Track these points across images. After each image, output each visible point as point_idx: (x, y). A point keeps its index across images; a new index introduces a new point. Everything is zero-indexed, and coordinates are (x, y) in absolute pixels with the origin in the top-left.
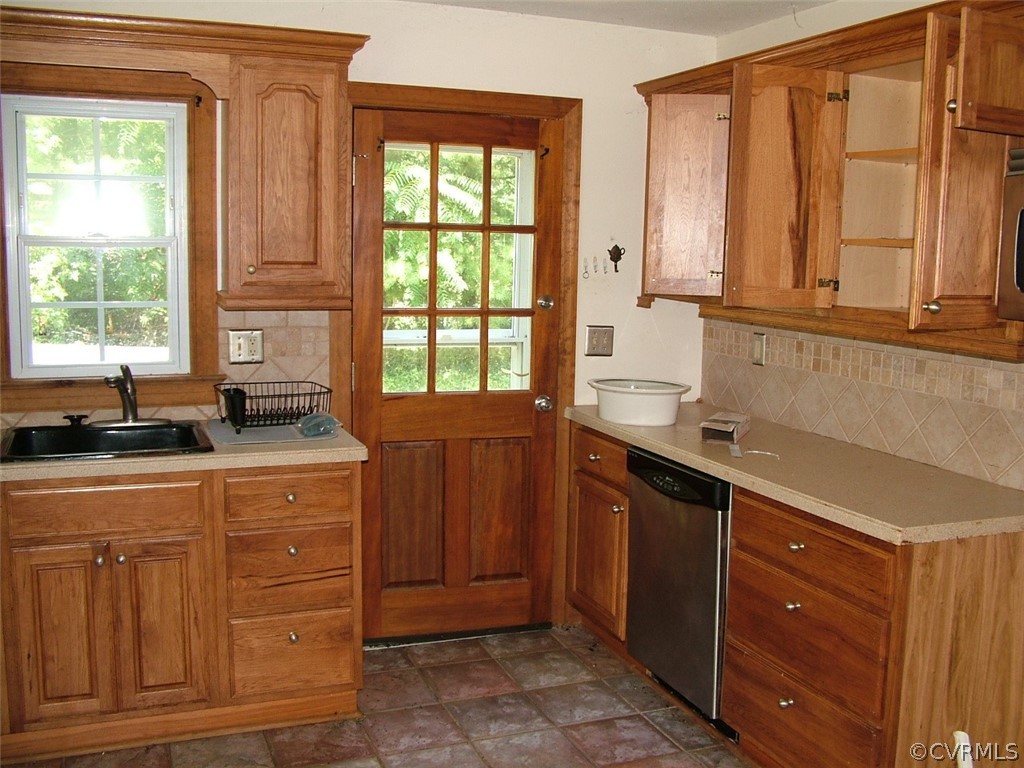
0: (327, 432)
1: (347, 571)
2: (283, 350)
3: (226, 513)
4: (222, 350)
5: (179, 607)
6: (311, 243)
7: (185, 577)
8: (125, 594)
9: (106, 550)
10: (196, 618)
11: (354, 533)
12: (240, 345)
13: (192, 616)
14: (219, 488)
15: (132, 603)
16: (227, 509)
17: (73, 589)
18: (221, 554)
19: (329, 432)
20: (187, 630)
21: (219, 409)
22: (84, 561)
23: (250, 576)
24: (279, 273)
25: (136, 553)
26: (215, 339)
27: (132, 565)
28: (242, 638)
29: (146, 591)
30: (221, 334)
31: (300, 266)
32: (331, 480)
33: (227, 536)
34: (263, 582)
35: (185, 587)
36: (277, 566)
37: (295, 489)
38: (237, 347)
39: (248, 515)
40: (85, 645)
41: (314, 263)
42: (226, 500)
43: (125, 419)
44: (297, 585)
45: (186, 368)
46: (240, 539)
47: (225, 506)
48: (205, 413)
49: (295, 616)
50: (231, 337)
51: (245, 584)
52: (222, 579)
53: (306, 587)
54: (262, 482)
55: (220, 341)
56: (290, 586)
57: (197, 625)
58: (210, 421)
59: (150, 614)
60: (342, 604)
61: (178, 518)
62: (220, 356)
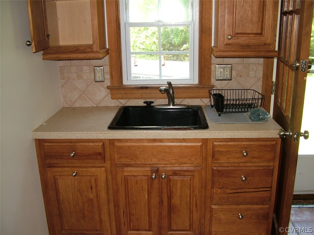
0: (263, 119)
1: (269, 189)
2: (241, 74)
3: (213, 158)
4: (213, 74)
5: (189, 198)
6: (260, 24)
7: (192, 186)
8: (165, 191)
9: (157, 171)
10: (196, 204)
11: (275, 171)
12: (221, 71)
13: (194, 203)
14: (210, 146)
15: (168, 195)
16: (213, 157)
17: (142, 187)
18: (209, 177)
19: (264, 119)
20: (191, 208)
21: (210, 100)
22: (147, 176)
23: (222, 188)
24: (243, 39)
25: (170, 174)
26: (210, 69)
27: (169, 179)
28: (216, 214)
29: (174, 190)
30: (213, 66)
31: (254, 35)
32: (265, 146)
33: (212, 169)
34: (228, 191)
35: (192, 190)
36: (236, 184)
37: (247, 150)
38: (220, 73)
39: (223, 160)
40: (147, 210)
41: (261, 34)
42: (213, 153)
43: (169, 105)
44: (245, 193)
45: (196, 82)
46: (219, 171)
47: (213, 155)
48: (204, 102)
49: (241, 206)
50: (217, 68)
51: (220, 191)
52: (209, 187)
53: (248, 195)
54: (231, 145)
55: (212, 69)
56: (241, 194)
57: (196, 207)
58: (207, 106)
59: (176, 200)
60: (265, 203)
61: (190, 160)
62: (212, 77)
